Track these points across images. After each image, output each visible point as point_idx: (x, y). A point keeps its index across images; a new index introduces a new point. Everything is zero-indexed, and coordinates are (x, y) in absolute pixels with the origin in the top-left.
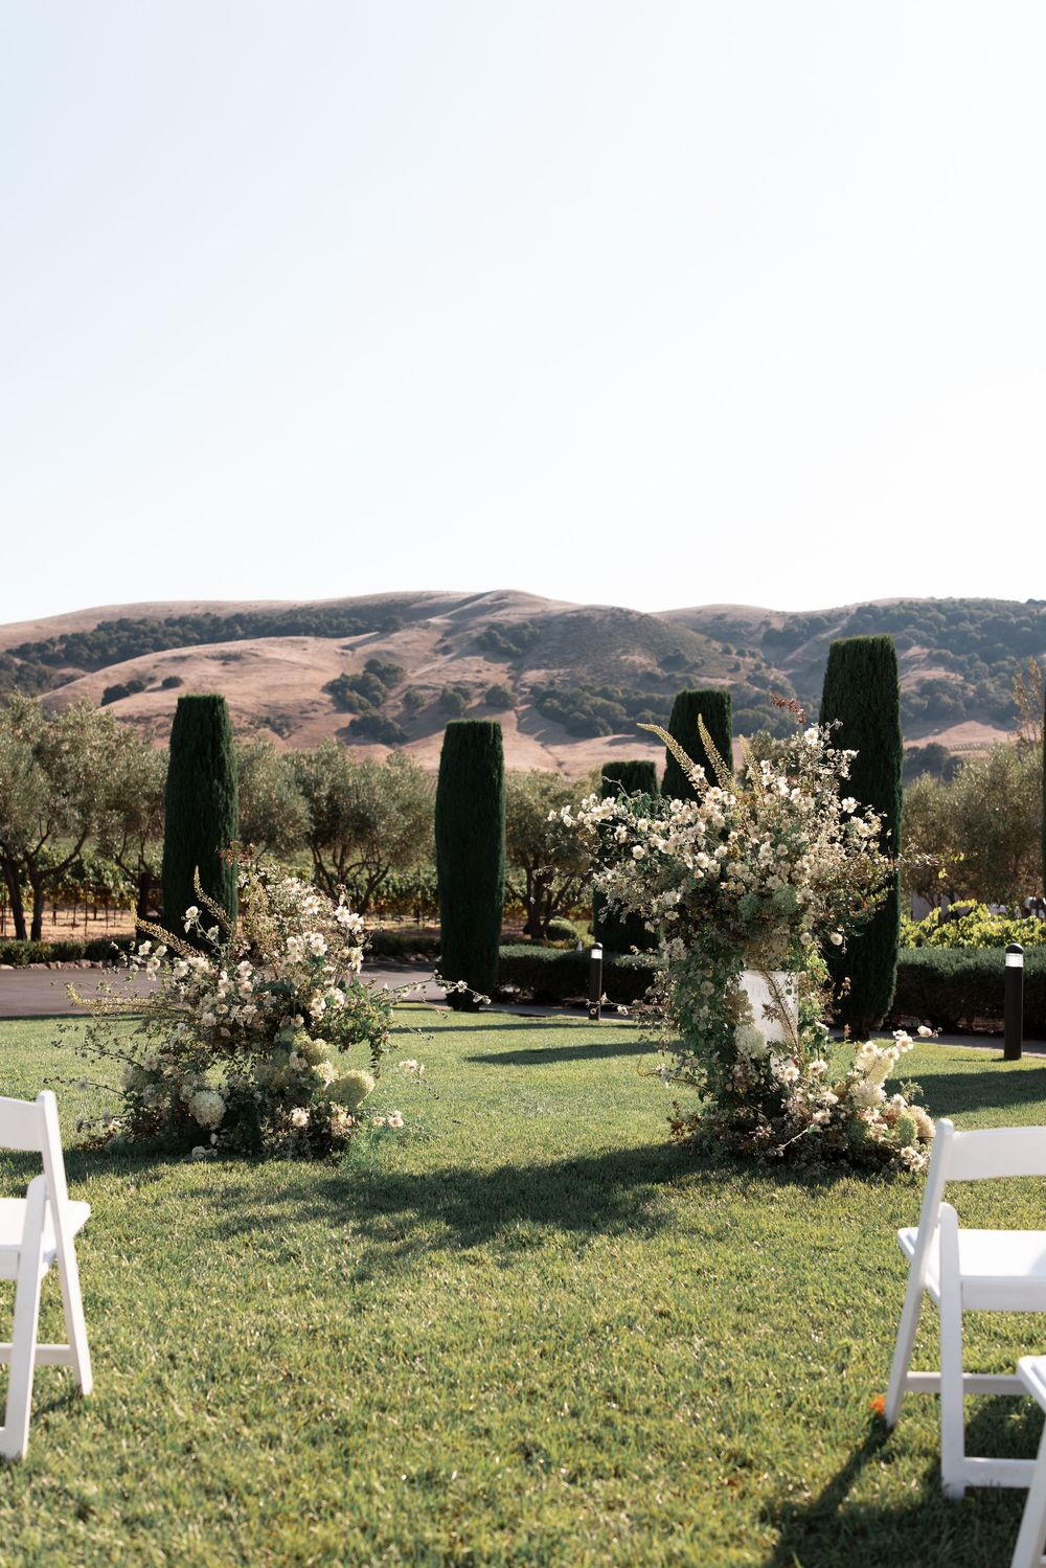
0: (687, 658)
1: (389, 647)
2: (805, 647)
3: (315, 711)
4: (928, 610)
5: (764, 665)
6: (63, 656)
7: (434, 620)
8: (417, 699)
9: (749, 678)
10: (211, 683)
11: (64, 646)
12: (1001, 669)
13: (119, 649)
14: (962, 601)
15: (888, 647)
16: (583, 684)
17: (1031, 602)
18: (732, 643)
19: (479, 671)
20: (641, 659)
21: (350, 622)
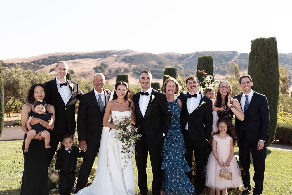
0: (163, 62)
1: (105, 61)
2: (186, 60)
3: (91, 73)
4: (209, 53)
5: (177, 64)
6: (42, 63)
7: (114, 55)
8: (111, 70)
9: (175, 66)
10: (71, 68)
11: (42, 61)
12: (223, 64)
13: (53, 61)
14: (215, 51)
15: (211, 58)
16: (143, 67)
17: (228, 51)
18: (172, 59)
19: (123, 65)
20: (154, 63)
21: (98, 56)
